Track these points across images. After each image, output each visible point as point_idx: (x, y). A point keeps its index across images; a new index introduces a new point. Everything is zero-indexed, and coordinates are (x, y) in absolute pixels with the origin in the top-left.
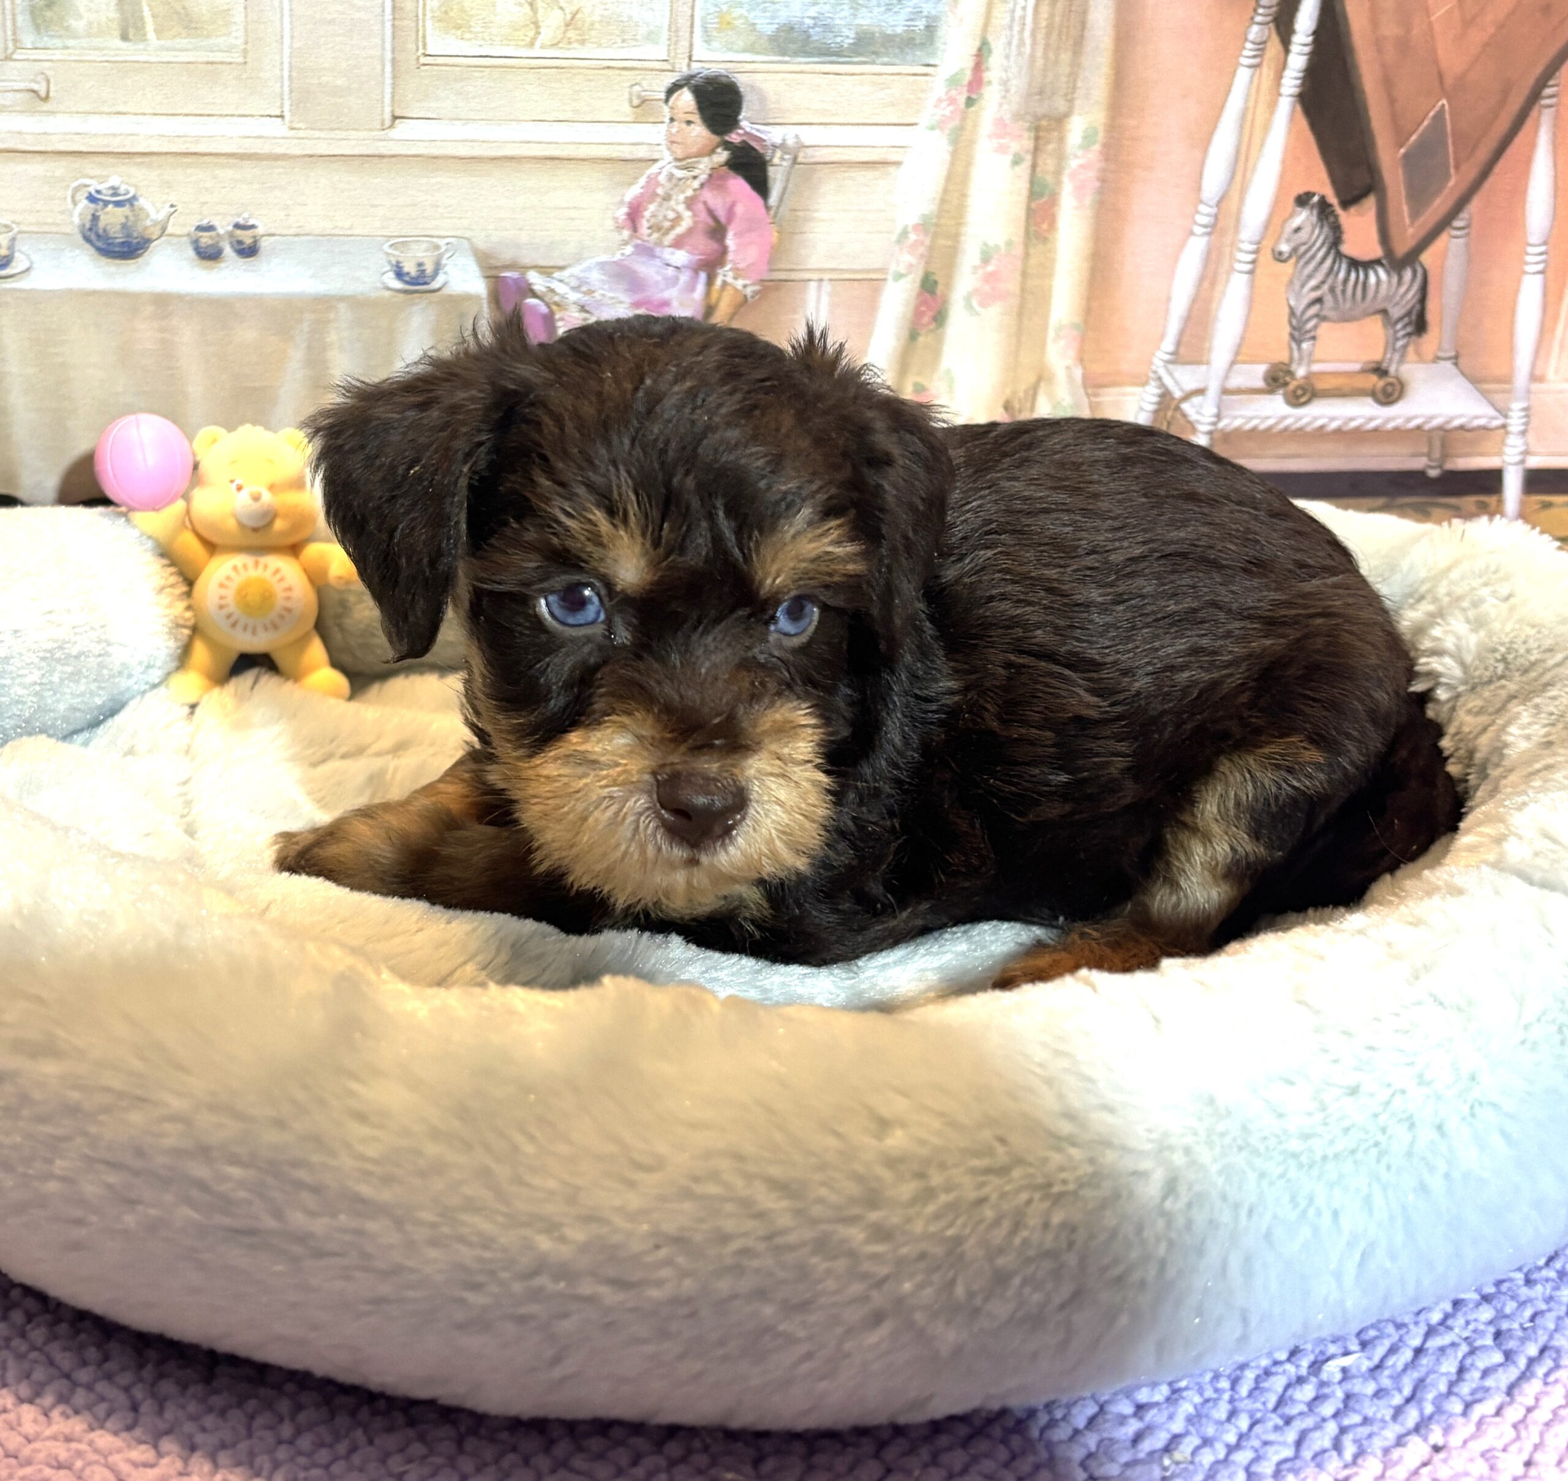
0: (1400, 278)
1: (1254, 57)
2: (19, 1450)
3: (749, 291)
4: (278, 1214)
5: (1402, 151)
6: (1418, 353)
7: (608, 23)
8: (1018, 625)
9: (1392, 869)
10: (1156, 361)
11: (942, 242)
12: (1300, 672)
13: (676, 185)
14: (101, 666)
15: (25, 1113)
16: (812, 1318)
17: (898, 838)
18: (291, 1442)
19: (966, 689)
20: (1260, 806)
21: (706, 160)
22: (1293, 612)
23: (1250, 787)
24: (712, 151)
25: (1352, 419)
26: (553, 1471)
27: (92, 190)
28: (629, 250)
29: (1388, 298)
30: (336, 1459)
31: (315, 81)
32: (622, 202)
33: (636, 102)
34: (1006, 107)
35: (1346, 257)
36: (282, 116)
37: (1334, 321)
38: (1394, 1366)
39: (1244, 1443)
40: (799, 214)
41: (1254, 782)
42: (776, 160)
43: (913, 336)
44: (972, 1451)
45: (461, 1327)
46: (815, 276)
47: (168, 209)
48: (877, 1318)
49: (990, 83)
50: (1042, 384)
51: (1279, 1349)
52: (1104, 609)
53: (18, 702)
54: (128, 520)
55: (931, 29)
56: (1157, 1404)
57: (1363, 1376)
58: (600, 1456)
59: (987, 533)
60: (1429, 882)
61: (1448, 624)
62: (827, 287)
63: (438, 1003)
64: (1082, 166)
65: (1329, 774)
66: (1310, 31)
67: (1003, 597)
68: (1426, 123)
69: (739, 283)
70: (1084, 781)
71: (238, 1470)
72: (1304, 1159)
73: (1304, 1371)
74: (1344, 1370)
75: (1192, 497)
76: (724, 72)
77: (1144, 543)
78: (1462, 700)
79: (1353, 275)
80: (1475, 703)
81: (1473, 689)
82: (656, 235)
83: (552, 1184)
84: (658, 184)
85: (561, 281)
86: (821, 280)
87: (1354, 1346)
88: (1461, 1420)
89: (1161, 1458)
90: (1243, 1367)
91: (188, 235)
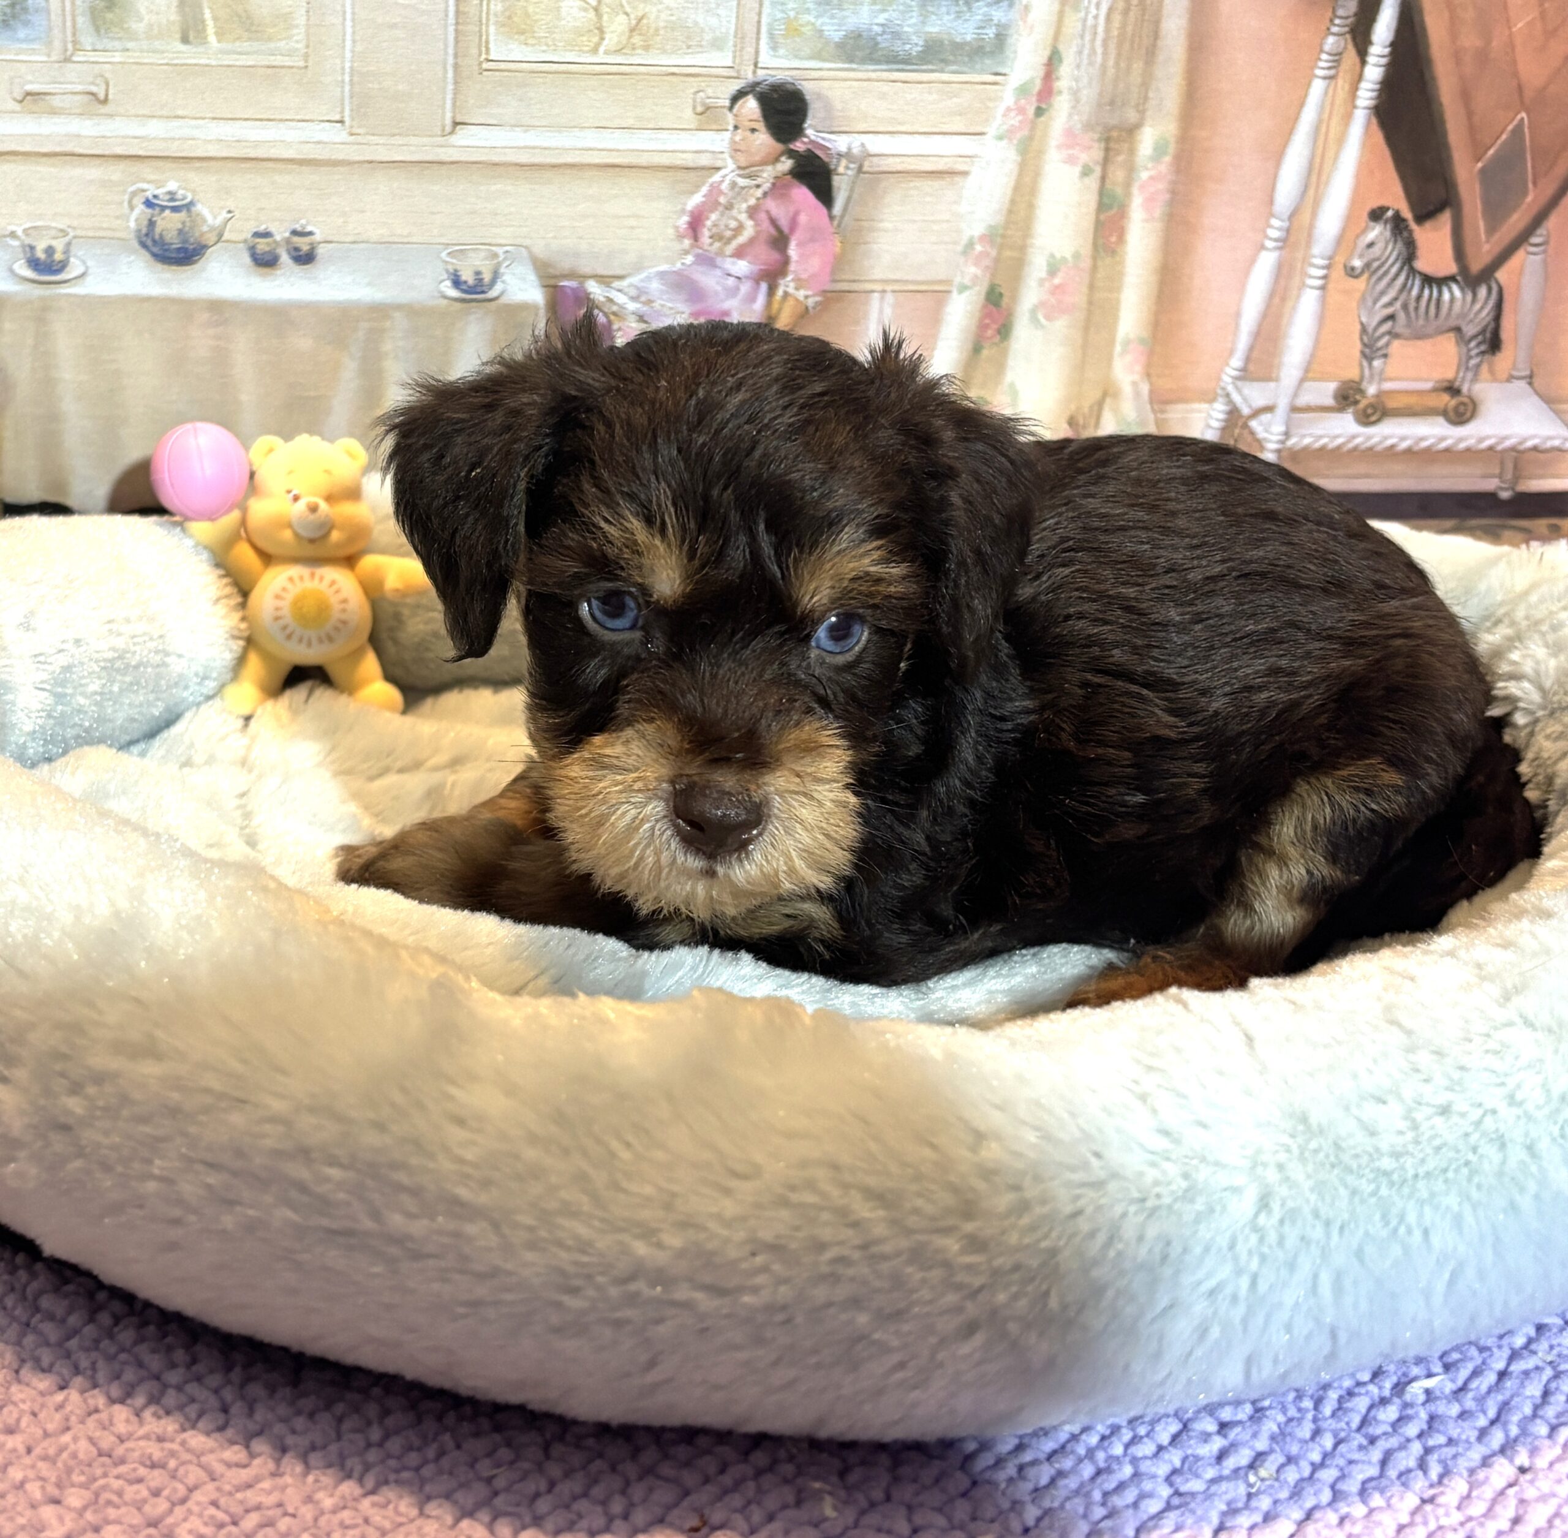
0: (1475, 295)
1: (1329, 68)
2: (112, 1449)
3: (811, 302)
4: (376, 1215)
5: (1480, 165)
6: (1492, 372)
7: (673, 29)
8: (1094, 644)
9: (1470, 895)
10: (1227, 379)
11: (1008, 253)
12: (1380, 693)
13: (739, 194)
14: (159, 676)
15: (125, 1113)
16: (906, 1328)
17: (971, 858)
18: (380, 1445)
19: (1042, 708)
20: (1338, 828)
21: (769, 168)
22: (1374, 632)
23: (1328, 810)
24: (777, 160)
25: (1422, 439)
26: (640, 1478)
27: (149, 194)
28: (689, 259)
29: (1462, 315)
30: (425, 1462)
31: (376, 86)
32: (683, 211)
33: (699, 109)
34: (1076, 118)
35: (1420, 273)
36: (341, 122)
37: (1406, 339)
38: (1478, 1388)
39: (1328, 1462)
40: (865, 224)
41: (1332, 806)
42: (841, 170)
43: (977, 349)
44: (1057, 1466)
45: (558, 1330)
46: (877, 287)
47: (224, 215)
48: (970, 1329)
49: (1060, 92)
50: (1108, 401)
51: (1363, 1370)
52: (1182, 628)
53: (79, 711)
54: (184, 530)
55: (1001, 39)
56: (1240, 1422)
57: (1446, 1397)
58: (687, 1464)
59: (1065, 551)
60: (1516, 906)
61: (1526, 648)
62: (890, 298)
63: (530, 1010)
64: (1152, 178)
65: (1408, 798)
66: (1388, 43)
67: (1081, 616)
68: (1504, 137)
69: (801, 294)
70: (1159, 803)
71: (330, 1471)
72: (1395, 1177)
73: (1387, 1393)
74: (1428, 1392)
75: (1271, 516)
76: (790, 80)
77: (1223, 561)
78: (1540, 726)
79: (1426, 292)
80: (1555, 728)
81: (1552, 713)
82: (717, 245)
83: (648, 1190)
84: (721, 192)
85: (619, 291)
86: (884, 291)
87: (1437, 1368)
88: (1547, 1442)
89: (1246, 1475)
90: (1326, 1387)
91: (245, 241)
